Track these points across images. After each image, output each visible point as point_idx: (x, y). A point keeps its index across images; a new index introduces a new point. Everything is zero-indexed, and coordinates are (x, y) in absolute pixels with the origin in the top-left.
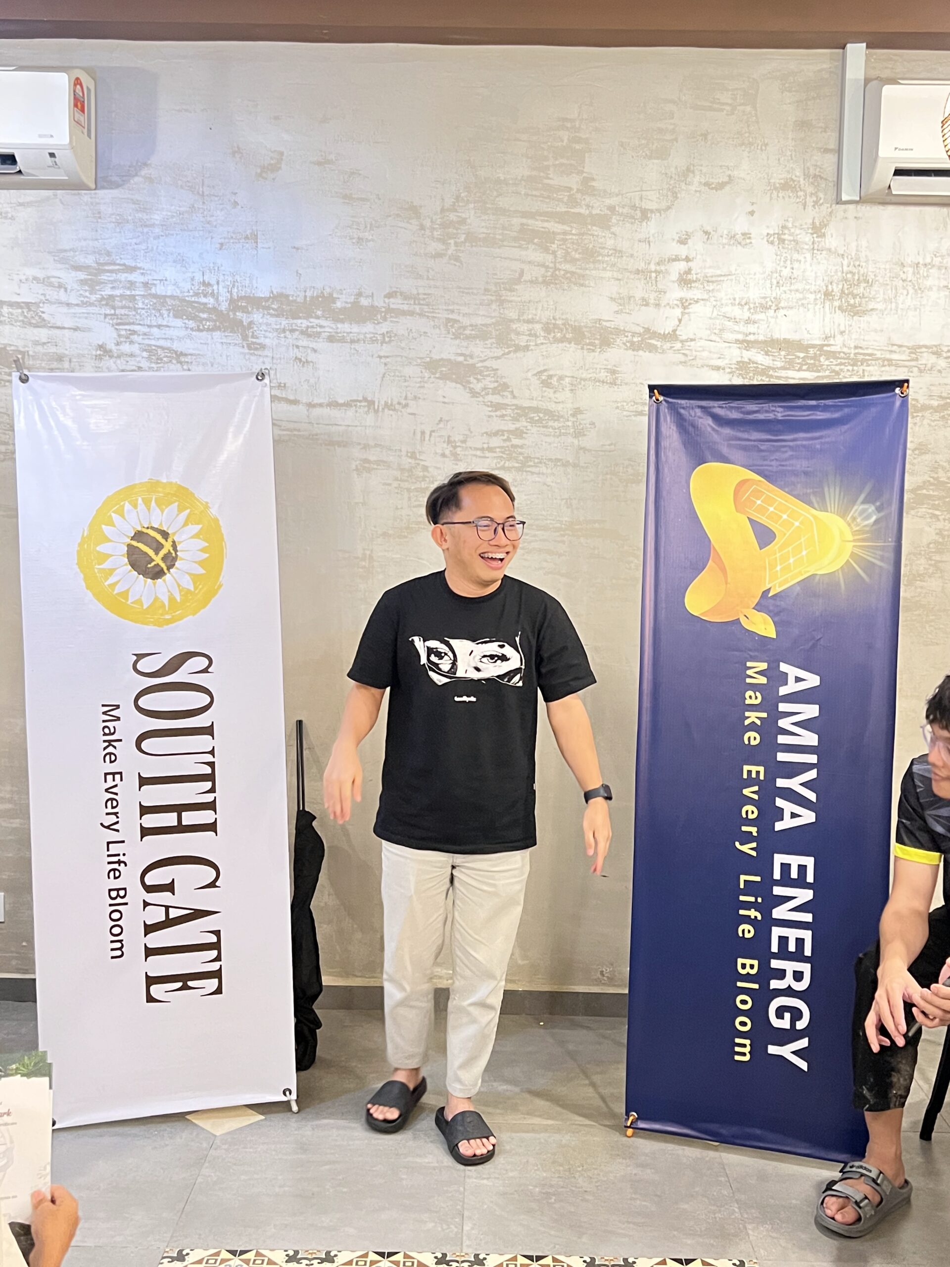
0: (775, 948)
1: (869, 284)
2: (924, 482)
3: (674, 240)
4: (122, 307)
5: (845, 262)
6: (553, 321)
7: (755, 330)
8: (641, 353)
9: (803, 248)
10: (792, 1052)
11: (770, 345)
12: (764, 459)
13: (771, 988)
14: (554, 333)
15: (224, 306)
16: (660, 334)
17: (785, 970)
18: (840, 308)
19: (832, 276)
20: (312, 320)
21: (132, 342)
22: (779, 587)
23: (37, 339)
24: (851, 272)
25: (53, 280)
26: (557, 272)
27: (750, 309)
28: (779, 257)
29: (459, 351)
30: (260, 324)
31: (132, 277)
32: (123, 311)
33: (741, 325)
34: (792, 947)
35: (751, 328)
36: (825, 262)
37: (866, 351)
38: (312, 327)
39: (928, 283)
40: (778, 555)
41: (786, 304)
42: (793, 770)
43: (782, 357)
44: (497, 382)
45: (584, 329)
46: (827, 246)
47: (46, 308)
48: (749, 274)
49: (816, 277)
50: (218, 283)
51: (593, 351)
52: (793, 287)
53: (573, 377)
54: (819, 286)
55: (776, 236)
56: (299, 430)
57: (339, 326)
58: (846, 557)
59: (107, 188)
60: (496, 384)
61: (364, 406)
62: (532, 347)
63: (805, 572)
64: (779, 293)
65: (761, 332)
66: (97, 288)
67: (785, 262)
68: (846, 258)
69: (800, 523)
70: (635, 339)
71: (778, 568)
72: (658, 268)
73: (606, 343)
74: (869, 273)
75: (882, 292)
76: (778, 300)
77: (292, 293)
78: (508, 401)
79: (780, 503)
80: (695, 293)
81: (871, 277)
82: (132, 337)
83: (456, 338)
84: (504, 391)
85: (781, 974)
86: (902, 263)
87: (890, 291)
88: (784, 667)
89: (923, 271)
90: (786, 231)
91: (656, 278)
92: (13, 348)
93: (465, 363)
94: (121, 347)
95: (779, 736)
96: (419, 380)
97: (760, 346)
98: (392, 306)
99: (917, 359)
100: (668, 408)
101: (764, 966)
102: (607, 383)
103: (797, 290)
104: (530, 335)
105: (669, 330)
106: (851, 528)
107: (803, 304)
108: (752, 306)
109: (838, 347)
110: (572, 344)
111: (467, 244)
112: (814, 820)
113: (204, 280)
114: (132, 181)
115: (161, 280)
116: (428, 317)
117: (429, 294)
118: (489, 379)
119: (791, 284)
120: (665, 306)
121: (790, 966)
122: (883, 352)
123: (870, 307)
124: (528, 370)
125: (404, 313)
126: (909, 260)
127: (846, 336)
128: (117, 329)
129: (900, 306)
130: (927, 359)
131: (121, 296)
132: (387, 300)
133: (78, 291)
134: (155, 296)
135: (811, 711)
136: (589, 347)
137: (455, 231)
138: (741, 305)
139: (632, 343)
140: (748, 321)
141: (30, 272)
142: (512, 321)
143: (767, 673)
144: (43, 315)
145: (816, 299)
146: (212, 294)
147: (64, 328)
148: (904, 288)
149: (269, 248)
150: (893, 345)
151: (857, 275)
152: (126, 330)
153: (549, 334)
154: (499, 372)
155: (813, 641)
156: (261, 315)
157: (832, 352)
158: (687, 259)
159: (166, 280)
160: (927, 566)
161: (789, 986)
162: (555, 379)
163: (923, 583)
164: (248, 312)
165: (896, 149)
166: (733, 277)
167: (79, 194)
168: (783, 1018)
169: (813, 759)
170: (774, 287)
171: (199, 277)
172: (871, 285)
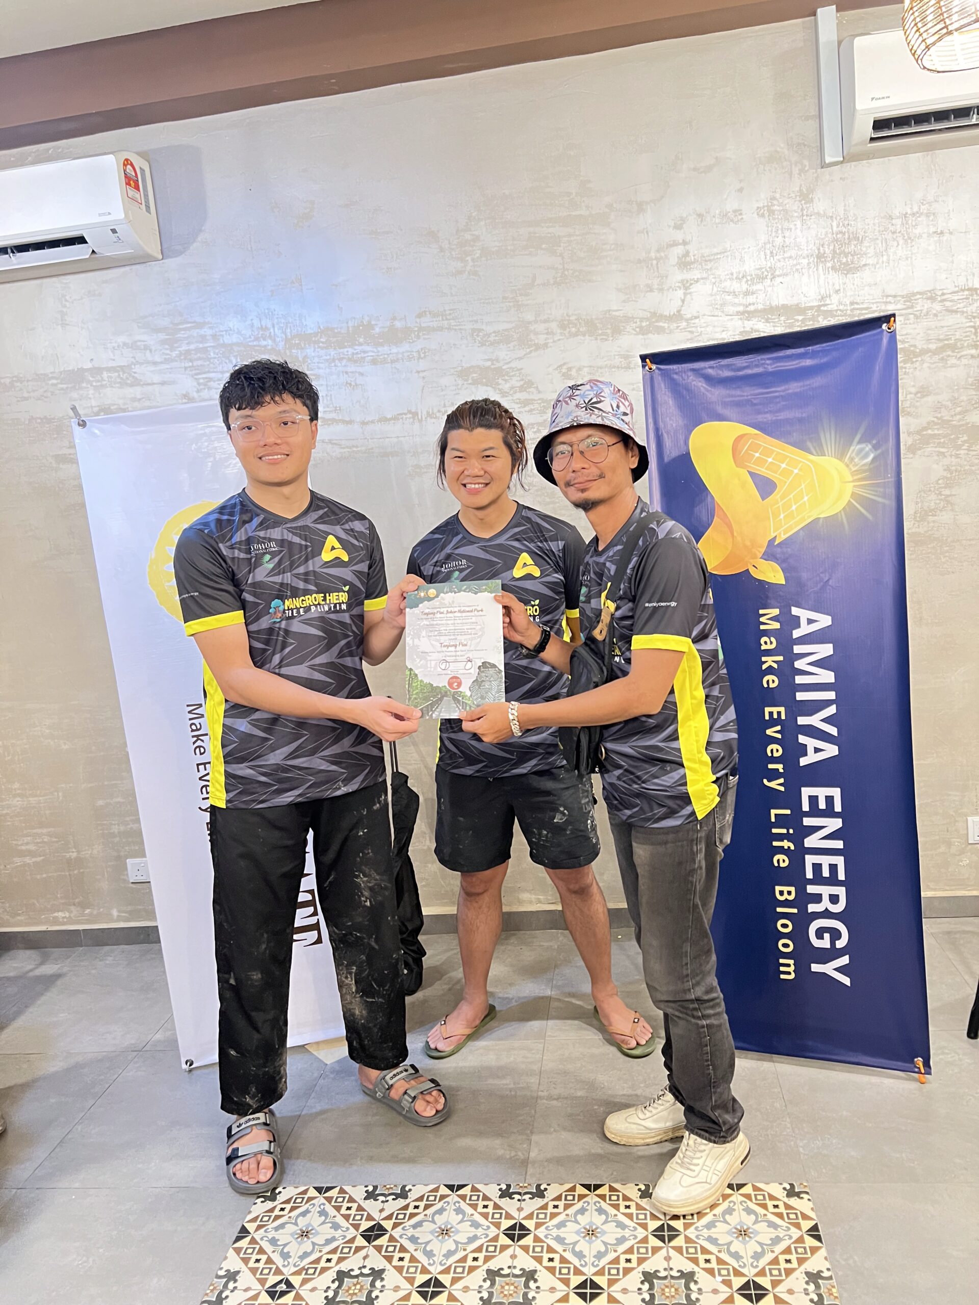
0: (809, 875)
1: (859, 240)
2: (928, 423)
3: (669, 226)
4: (199, 359)
5: (835, 224)
6: (567, 318)
7: (754, 301)
8: (650, 335)
9: (792, 216)
10: (834, 969)
11: (768, 312)
12: (759, 412)
13: (809, 911)
14: (569, 328)
15: (282, 344)
16: (666, 316)
17: (821, 895)
18: (833, 268)
19: (823, 239)
20: (356, 347)
21: (210, 388)
22: (784, 534)
23: (133, 396)
24: (841, 232)
25: (139, 343)
26: (566, 273)
27: (747, 281)
28: (770, 229)
29: (487, 357)
30: (314, 357)
31: (202, 332)
32: (199, 363)
33: (740, 298)
34: (826, 873)
35: (751, 299)
36: (815, 226)
37: (862, 306)
38: (357, 353)
39: (917, 231)
40: (780, 504)
41: (781, 272)
42: (814, 707)
43: (782, 322)
44: (522, 380)
45: (596, 321)
46: (816, 211)
47: (137, 369)
48: (744, 249)
49: (807, 242)
50: (274, 327)
51: (606, 340)
52: (786, 255)
53: (590, 367)
54: (811, 249)
55: (766, 208)
56: (357, 447)
57: (380, 349)
58: (847, 497)
59: (172, 257)
60: (522, 383)
61: (410, 418)
62: (551, 344)
63: (809, 517)
64: (773, 262)
65: (759, 301)
66: (176, 345)
67: (777, 231)
68: (834, 219)
69: (800, 470)
70: (644, 324)
71: (782, 516)
72: (658, 255)
73: (617, 332)
74: (859, 231)
75: (872, 247)
76: (772, 269)
77: (336, 326)
78: (536, 396)
79: (777, 452)
80: (696, 274)
81: (861, 234)
82: (209, 384)
83: (482, 344)
84: (530, 387)
85: (818, 898)
86: (890, 216)
87: (880, 245)
88: (795, 611)
89: (911, 220)
90: (775, 202)
91: (657, 264)
92: (115, 407)
93: (492, 367)
94: (201, 394)
95: (796, 677)
96: (454, 388)
97: (759, 314)
98: (423, 325)
99: (912, 307)
100: (662, 375)
101: (801, 891)
102: (622, 368)
103: (791, 257)
104: (547, 333)
105: (674, 311)
106: (850, 469)
107: (797, 270)
108: (749, 278)
109: (835, 305)
110: (587, 337)
111: (484, 259)
112: (837, 753)
113: (261, 326)
114: (191, 248)
115: (226, 331)
116: (455, 330)
117: (454, 309)
118: (515, 379)
119: (784, 252)
120: (668, 290)
121: (825, 891)
122: (879, 305)
123: (863, 263)
124: (549, 367)
125: (434, 330)
126: (896, 212)
127: (841, 294)
128: (196, 379)
129: (891, 258)
130: (922, 305)
131: (197, 350)
132: (418, 320)
133: (161, 350)
134: (224, 345)
135: (826, 650)
136: (602, 337)
137: (471, 249)
138: (739, 279)
139: (641, 327)
140: (747, 293)
141: (122, 339)
142: (530, 323)
143: (781, 620)
144: (135, 375)
145: (809, 264)
146: (270, 336)
147: (154, 384)
148: (894, 240)
149: (312, 289)
150: (887, 296)
151: (847, 234)
152: (203, 378)
153: (565, 330)
154: (522, 371)
155: (822, 584)
156: (313, 349)
157: (831, 311)
158: (685, 243)
159: (231, 330)
160: (938, 502)
161: (826, 909)
162: (574, 371)
163: (936, 518)
164: (302, 349)
165: (873, 99)
166: (729, 253)
167: (150, 265)
168: (823, 939)
169: (831, 695)
170: (768, 257)
171: (256, 323)
172: (862, 242)
